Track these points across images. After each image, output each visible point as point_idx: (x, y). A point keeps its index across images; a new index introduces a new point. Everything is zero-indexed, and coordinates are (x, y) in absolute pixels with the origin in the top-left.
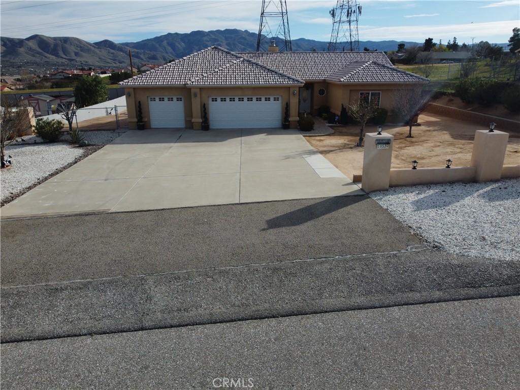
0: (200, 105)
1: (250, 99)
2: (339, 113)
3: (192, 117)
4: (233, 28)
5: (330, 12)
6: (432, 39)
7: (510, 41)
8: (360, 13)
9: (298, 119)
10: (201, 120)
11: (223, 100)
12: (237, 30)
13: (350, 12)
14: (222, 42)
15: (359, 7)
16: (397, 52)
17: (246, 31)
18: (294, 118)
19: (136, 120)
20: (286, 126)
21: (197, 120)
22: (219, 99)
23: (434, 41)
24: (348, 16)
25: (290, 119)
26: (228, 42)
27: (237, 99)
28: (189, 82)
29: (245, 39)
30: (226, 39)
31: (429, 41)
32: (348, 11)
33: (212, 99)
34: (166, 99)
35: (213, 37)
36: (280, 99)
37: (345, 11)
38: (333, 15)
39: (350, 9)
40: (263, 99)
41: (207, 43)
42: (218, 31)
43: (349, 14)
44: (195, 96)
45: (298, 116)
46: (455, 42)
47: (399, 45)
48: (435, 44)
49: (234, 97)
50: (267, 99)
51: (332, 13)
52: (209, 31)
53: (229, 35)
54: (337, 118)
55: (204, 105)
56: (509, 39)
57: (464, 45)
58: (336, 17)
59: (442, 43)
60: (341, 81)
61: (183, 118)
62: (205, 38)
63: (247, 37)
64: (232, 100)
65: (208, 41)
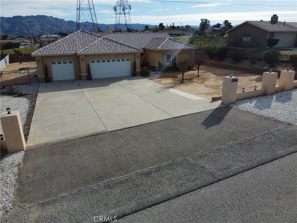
0: (85, 65)
1: (113, 61)
2: (158, 66)
3: (80, 72)
4: (42, 15)
5: (113, 8)
6: (163, 24)
7: (200, 25)
8: (131, 9)
9: (140, 70)
10: (86, 74)
11: (98, 62)
12: (45, 16)
13: (124, 8)
14: (36, 23)
15: (129, 6)
16: (145, 30)
17: (51, 17)
18: (138, 70)
19: (44, 77)
20: (134, 74)
21: (84, 74)
22: (96, 61)
23: (164, 25)
24: (123, 11)
25: (137, 71)
26: (40, 23)
27: (106, 61)
28: (78, 52)
29: (51, 21)
30: (38, 21)
31: (161, 25)
32: (123, 8)
33: (92, 61)
34: (62, 63)
35: (29, 20)
36: (130, 60)
37: (122, 8)
38: (115, 10)
39: (124, 7)
40: (121, 60)
41: (25, 24)
42: (32, 17)
43: (124, 10)
44: (83, 60)
45: (141, 69)
46: (174, 25)
47: (145, 26)
48: (164, 26)
49: (104, 60)
50: (123, 60)
51: (114, 8)
52: (26, 16)
53: (40, 19)
54: (157, 68)
55: (88, 65)
56: (199, 24)
57: (178, 27)
58: (117, 11)
59: (168, 26)
60: (158, 49)
61: (74, 74)
62: (23, 21)
63: (52, 20)
64: (103, 61)
65: (26, 23)
